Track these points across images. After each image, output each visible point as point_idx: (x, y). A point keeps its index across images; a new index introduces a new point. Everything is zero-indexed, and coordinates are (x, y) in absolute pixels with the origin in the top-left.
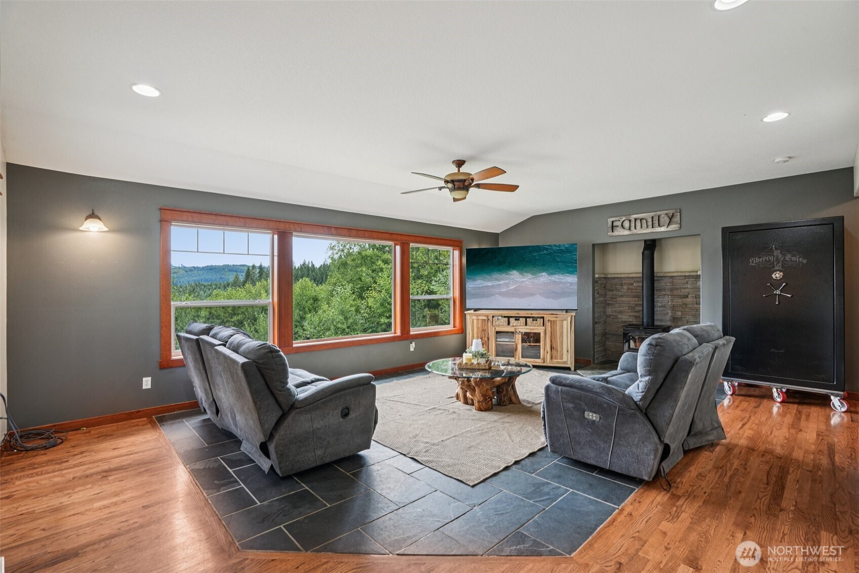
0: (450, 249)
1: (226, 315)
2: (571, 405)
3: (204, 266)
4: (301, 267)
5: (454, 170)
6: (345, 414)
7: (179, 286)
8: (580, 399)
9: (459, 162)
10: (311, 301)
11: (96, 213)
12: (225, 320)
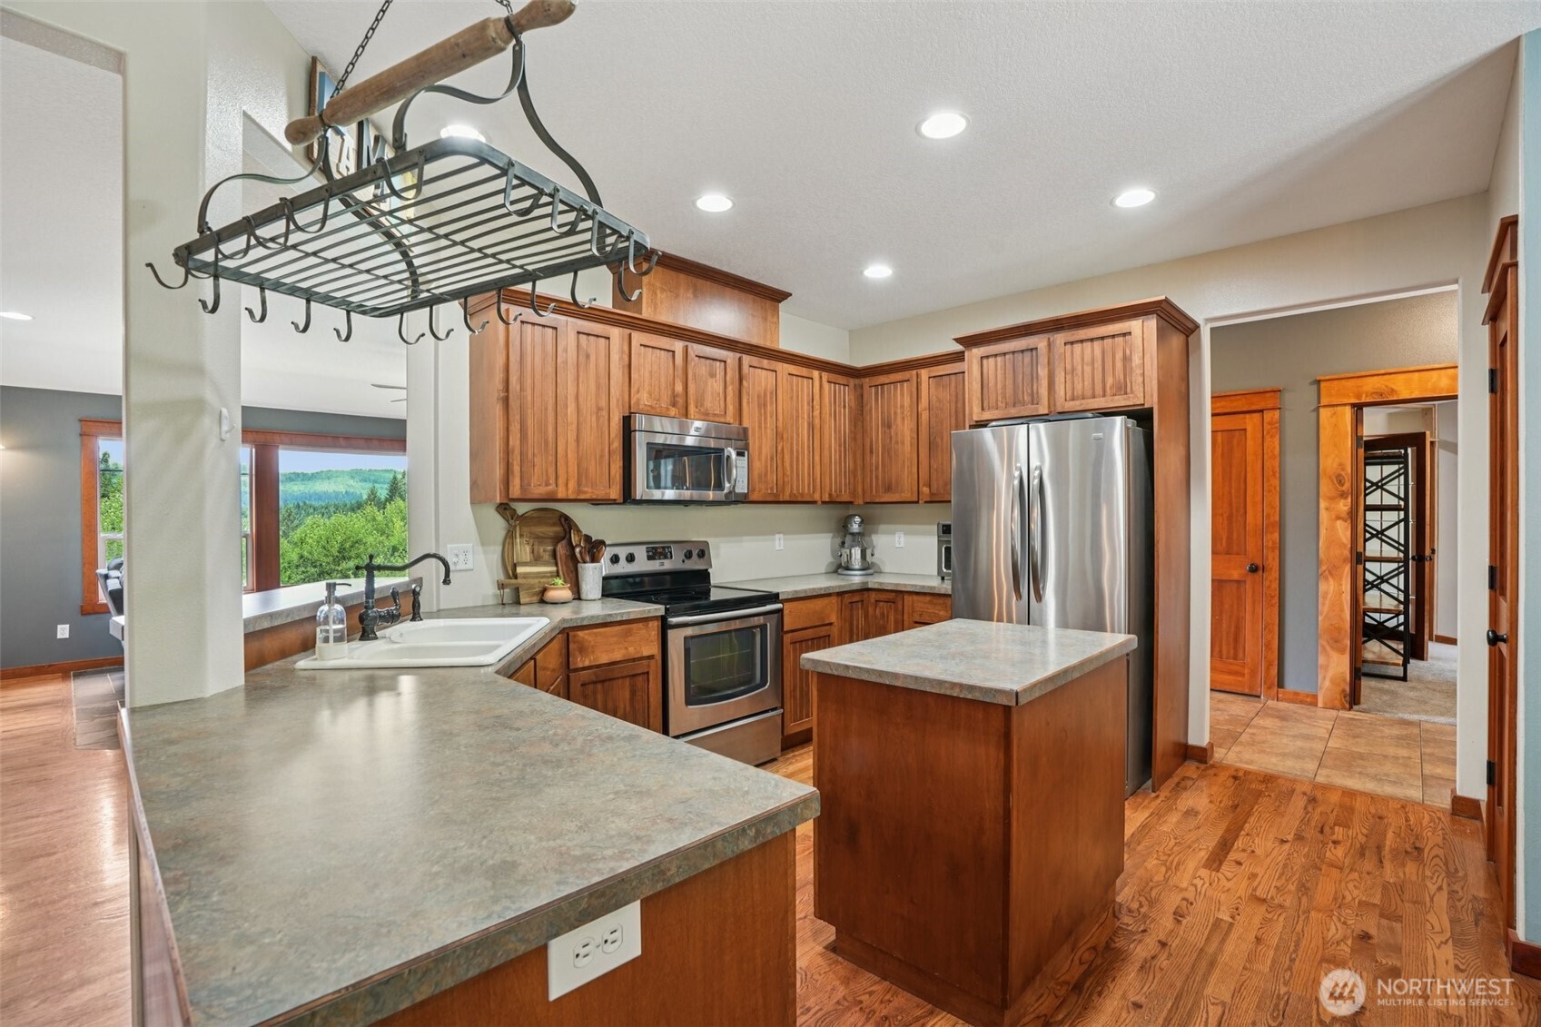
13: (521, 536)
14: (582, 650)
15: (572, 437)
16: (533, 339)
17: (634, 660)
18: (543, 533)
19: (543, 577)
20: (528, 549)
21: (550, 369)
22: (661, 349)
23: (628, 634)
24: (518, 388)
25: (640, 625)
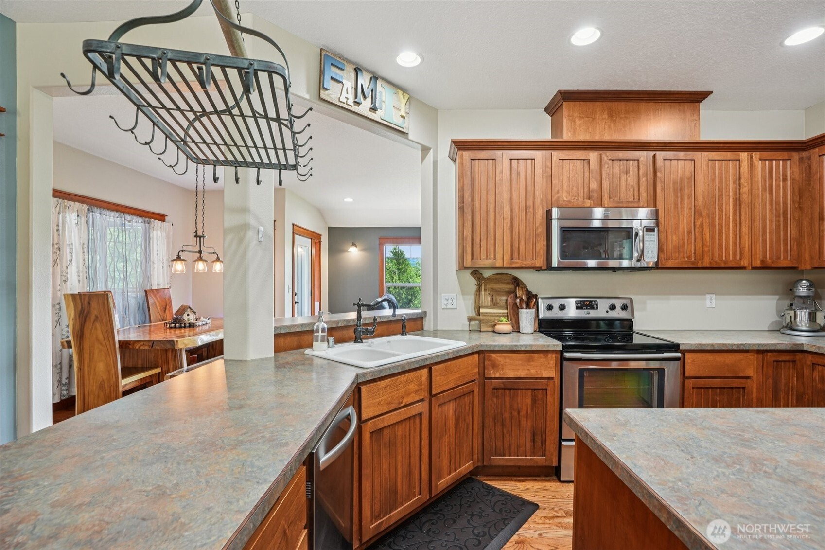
13: (485, 290)
14: (494, 366)
15: (507, 226)
16: (480, 169)
17: (536, 378)
18: (500, 289)
19: (496, 316)
20: (489, 298)
21: (491, 186)
22: (577, 160)
23: (530, 360)
24: (470, 200)
25: (541, 355)
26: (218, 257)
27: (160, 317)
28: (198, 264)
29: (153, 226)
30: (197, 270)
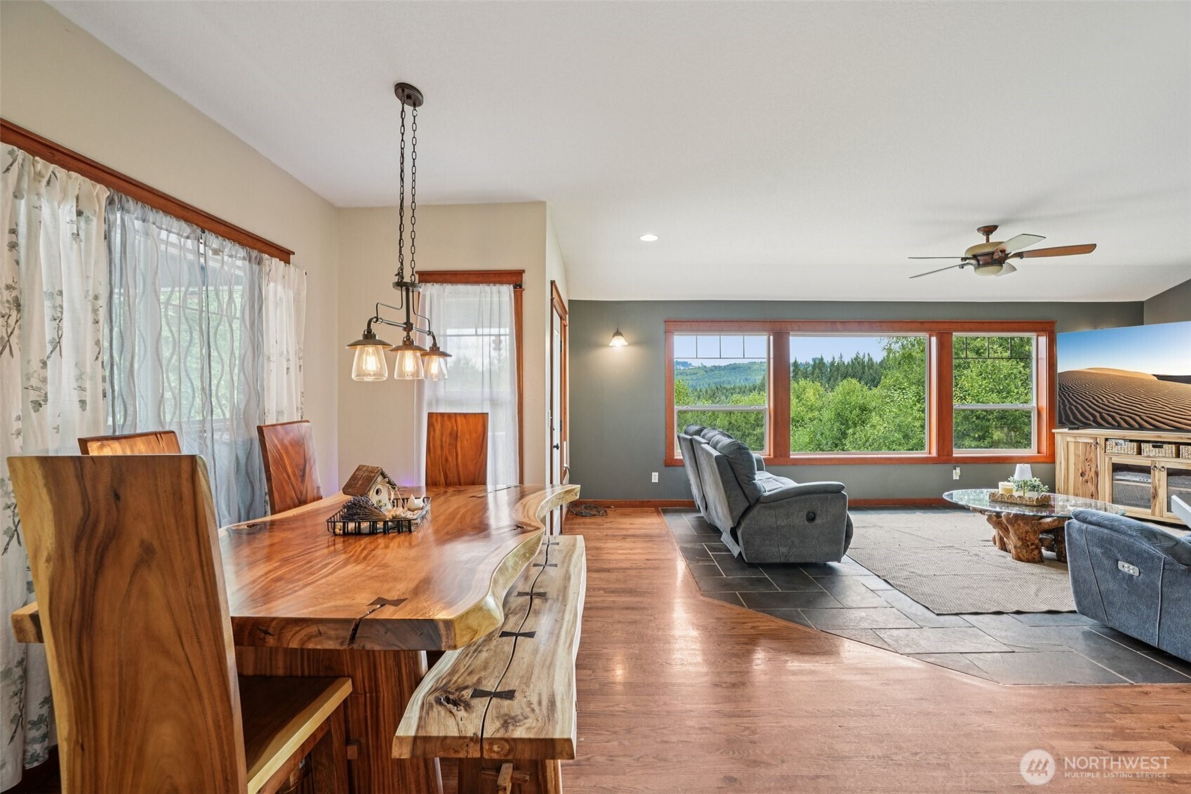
0: (1033, 335)
1: (747, 426)
2: (1099, 550)
3: (726, 364)
4: (852, 361)
5: (981, 239)
6: (811, 518)
7: (699, 390)
8: (1110, 541)
9: (986, 229)
10: (858, 411)
11: (620, 331)
12: (747, 432)
26: (435, 344)
27: (294, 495)
28: (402, 357)
29: (268, 270)
30: (402, 374)
